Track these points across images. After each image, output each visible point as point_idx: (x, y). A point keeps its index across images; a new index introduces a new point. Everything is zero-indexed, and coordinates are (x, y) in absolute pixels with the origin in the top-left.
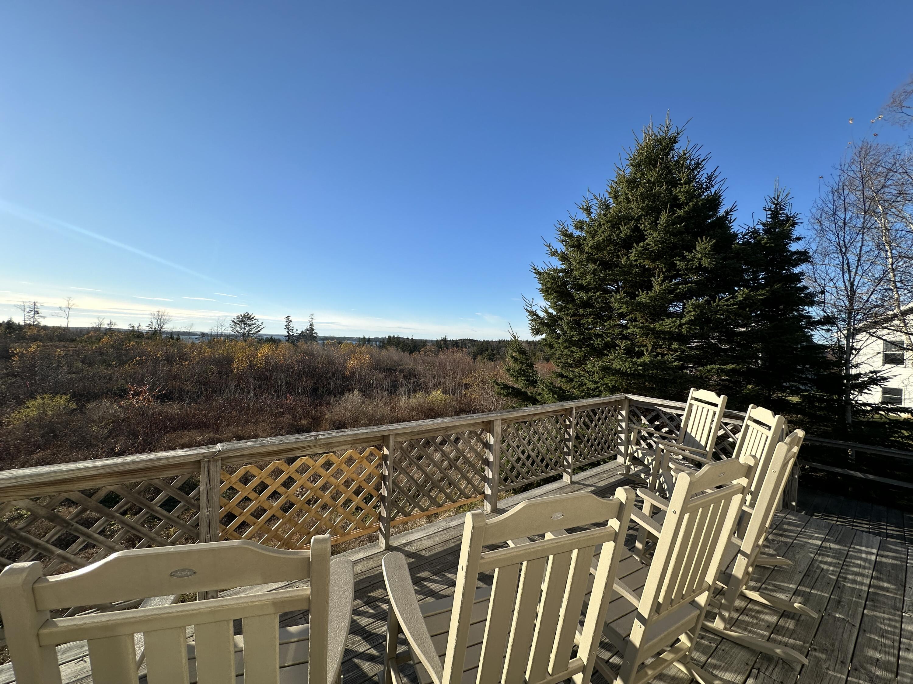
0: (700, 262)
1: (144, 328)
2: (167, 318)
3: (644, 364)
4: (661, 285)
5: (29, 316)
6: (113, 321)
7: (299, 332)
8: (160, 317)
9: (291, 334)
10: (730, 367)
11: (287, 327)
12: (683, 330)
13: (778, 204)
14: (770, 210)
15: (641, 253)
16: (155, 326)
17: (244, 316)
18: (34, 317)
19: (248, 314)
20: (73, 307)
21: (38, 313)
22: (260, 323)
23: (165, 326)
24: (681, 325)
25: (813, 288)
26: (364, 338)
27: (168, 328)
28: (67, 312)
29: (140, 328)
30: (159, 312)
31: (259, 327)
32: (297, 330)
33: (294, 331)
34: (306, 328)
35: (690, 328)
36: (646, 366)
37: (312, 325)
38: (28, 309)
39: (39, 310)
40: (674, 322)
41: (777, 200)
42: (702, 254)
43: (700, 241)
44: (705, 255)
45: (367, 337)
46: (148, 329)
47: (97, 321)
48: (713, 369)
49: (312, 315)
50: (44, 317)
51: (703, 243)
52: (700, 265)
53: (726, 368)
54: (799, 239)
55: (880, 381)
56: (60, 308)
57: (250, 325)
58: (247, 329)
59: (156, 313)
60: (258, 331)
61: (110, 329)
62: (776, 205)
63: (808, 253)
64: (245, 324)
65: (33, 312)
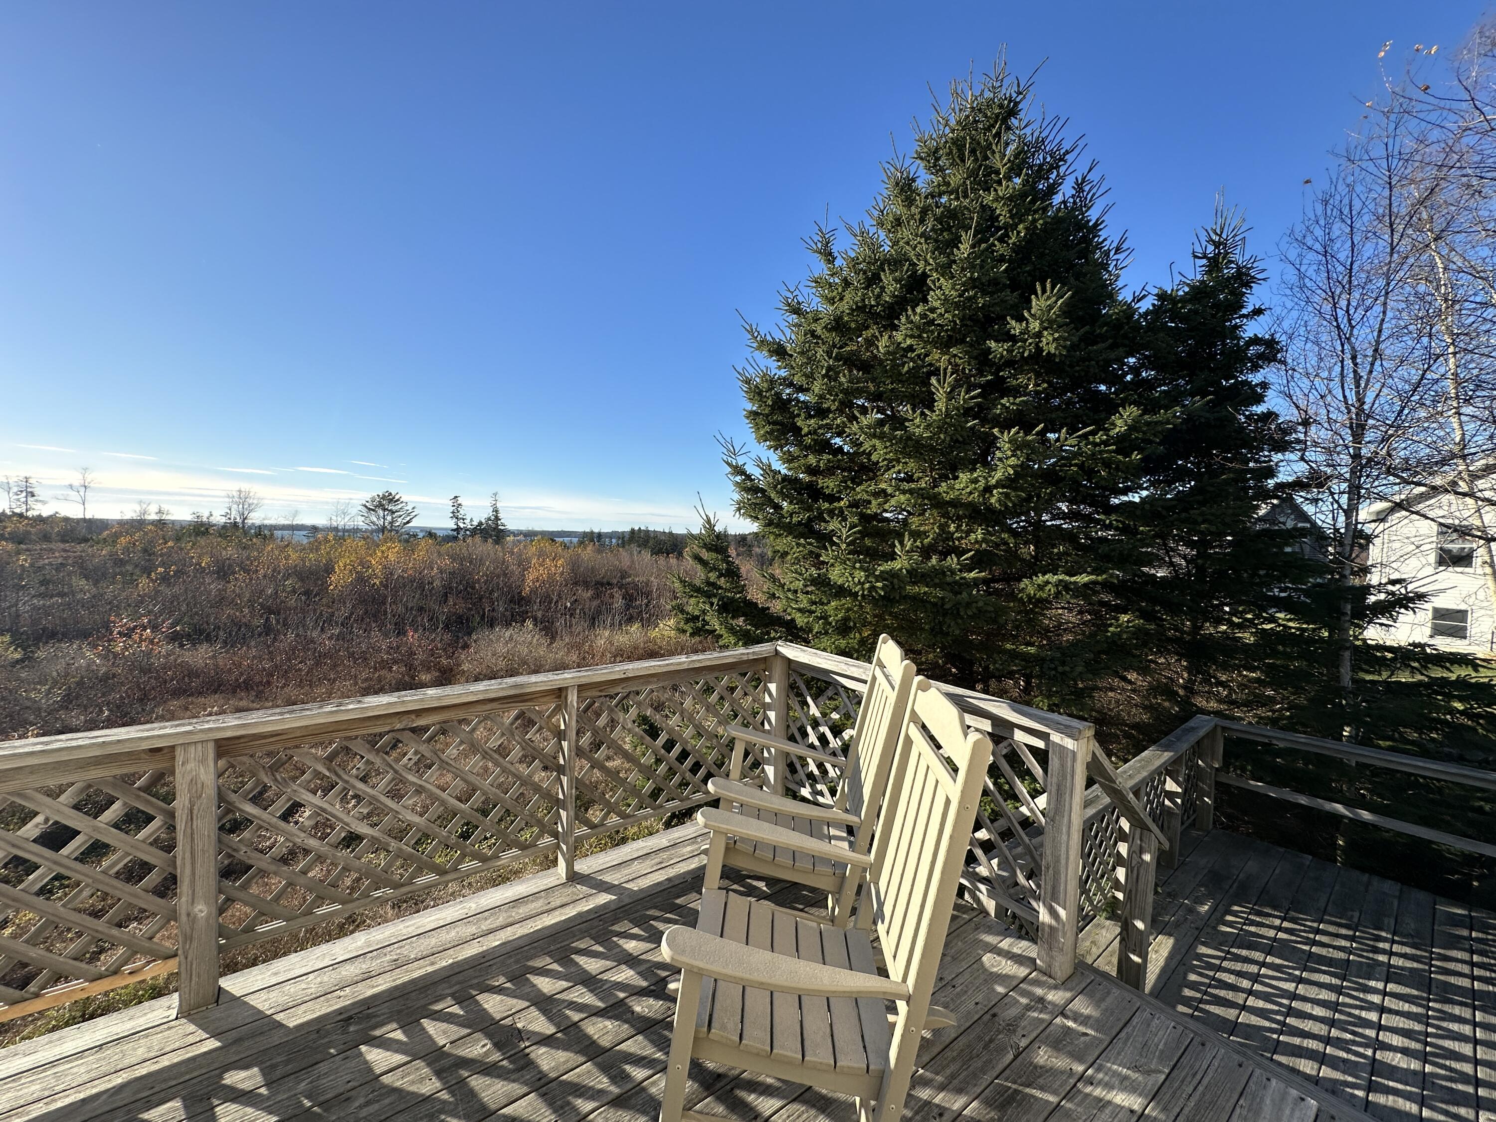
0: (1037, 344)
1: (219, 519)
2: (255, 502)
3: (891, 575)
4: (950, 396)
5: (18, 500)
6: (165, 507)
7: (475, 523)
8: (244, 500)
9: (462, 525)
10: (1083, 579)
11: (455, 515)
12: (993, 500)
13: (1220, 243)
14: (1205, 256)
15: (918, 328)
16: (235, 516)
17: (384, 497)
18: (26, 503)
19: (390, 494)
20: (92, 485)
21: (33, 496)
22: (409, 507)
23: (252, 515)
24: (988, 489)
25: (1287, 413)
26: (592, 533)
27: (256, 518)
28: (82, 493)
29: (211, 519)
30: (240, 491)
31: (409, 515)
32: (472, 520)
33: (467, 521)
34: (486, 516)
35: (1007, 495)
36: (896, 581)
37: (496, 511)
38: (15, 489)
39: (36, 491)
40: (975, 481)
41: (1220, 236)
42: (1042, 323)
43: (1039, 292)
44: (1049, 324)
45: (596, 530)
46: (223, 520)
47: (138, 508)
48: (1047, 583)
49: (495, 494)
50: (44, 502)
51: (1045, 296)
52: (1039, 350)
53: (1075, 583)
54: (1258, 312)
55: (1411, 600)
56: (71, 486)
57: (393, 512)
58: (389, 518)
59: (236, 494)
60: (408, 522)
61: (160, 520)
62: (1217, 245)
63: (1278, 343)
64: (385, 510)
65: (24, 494)
